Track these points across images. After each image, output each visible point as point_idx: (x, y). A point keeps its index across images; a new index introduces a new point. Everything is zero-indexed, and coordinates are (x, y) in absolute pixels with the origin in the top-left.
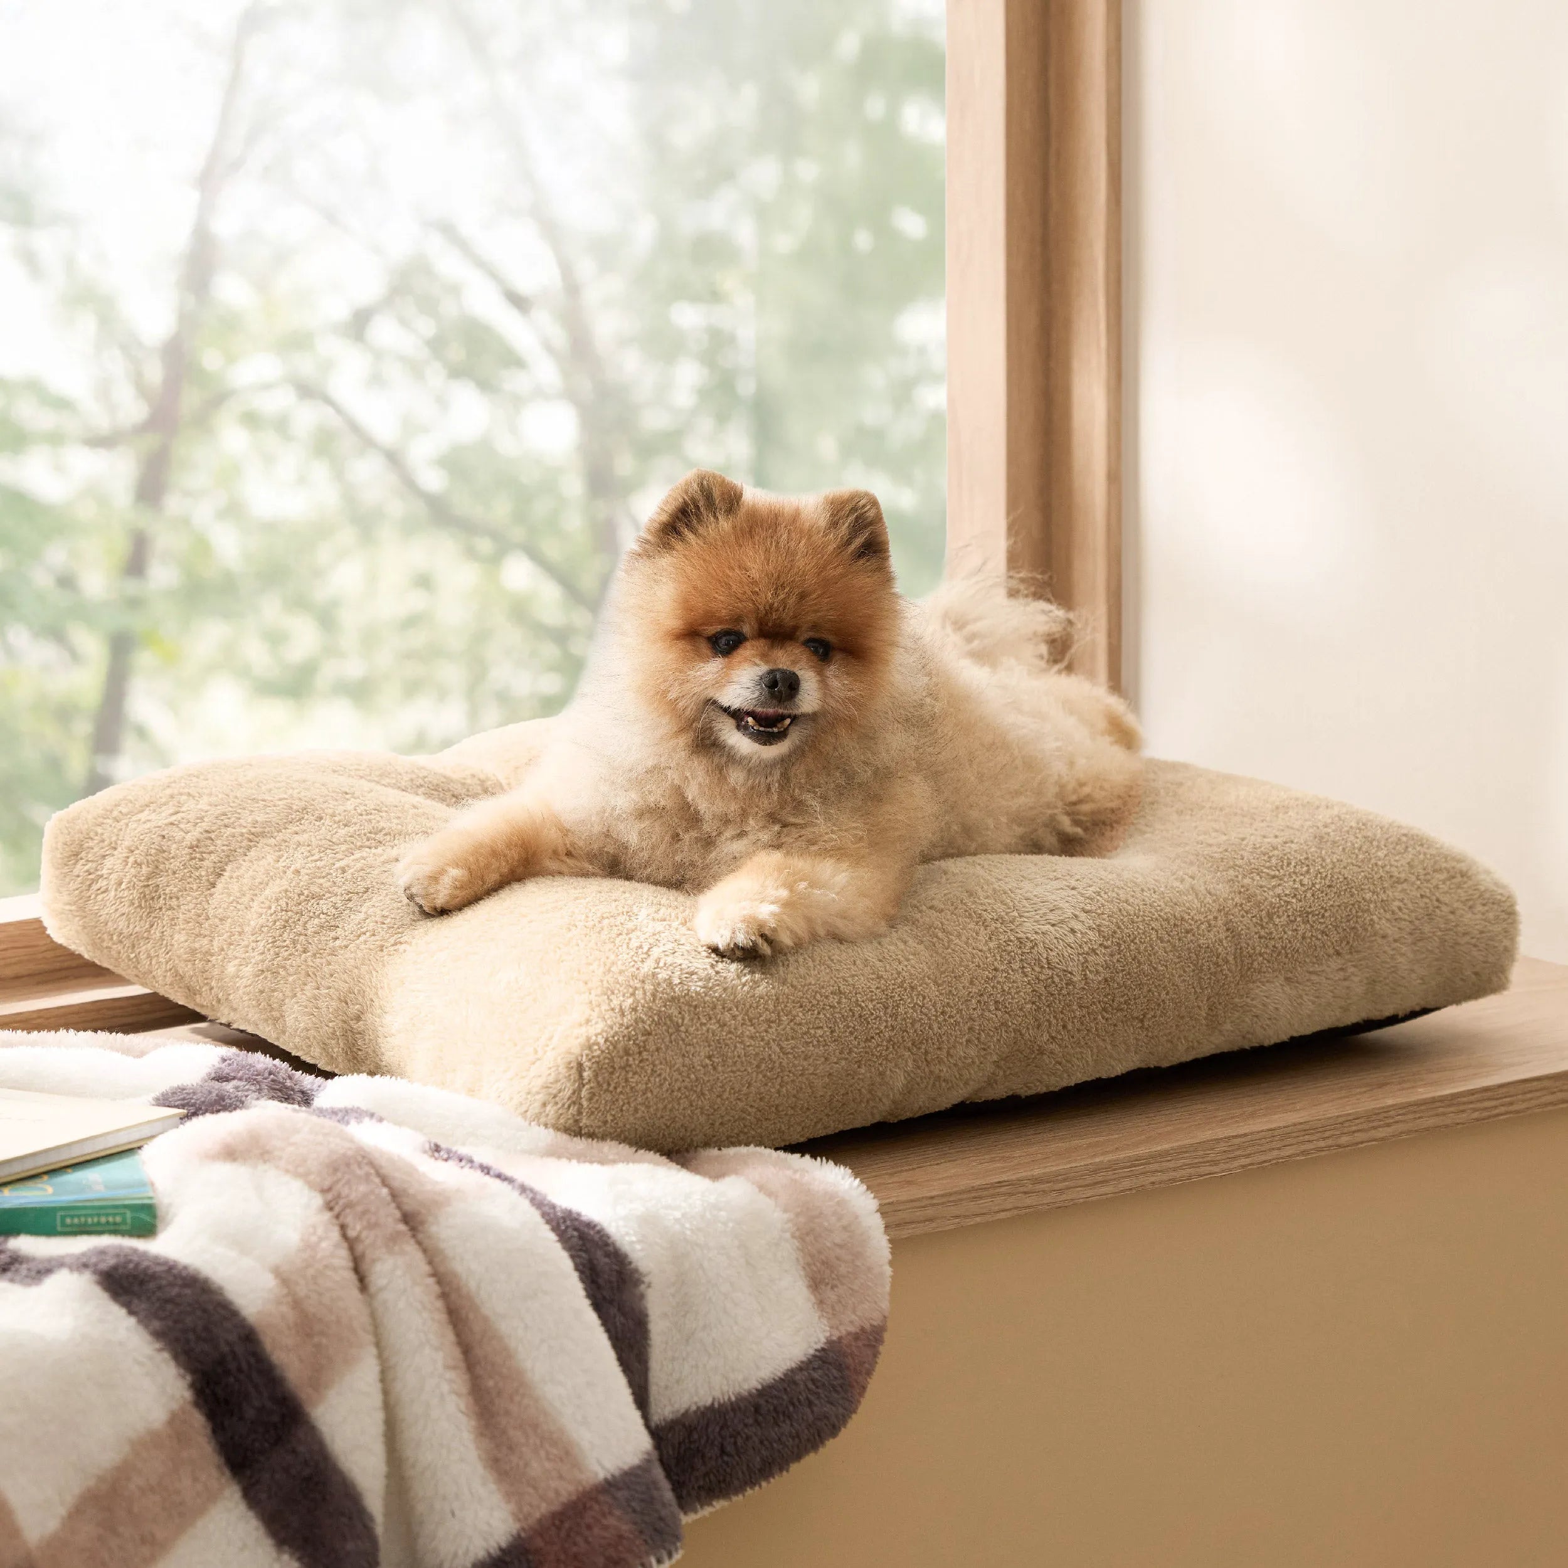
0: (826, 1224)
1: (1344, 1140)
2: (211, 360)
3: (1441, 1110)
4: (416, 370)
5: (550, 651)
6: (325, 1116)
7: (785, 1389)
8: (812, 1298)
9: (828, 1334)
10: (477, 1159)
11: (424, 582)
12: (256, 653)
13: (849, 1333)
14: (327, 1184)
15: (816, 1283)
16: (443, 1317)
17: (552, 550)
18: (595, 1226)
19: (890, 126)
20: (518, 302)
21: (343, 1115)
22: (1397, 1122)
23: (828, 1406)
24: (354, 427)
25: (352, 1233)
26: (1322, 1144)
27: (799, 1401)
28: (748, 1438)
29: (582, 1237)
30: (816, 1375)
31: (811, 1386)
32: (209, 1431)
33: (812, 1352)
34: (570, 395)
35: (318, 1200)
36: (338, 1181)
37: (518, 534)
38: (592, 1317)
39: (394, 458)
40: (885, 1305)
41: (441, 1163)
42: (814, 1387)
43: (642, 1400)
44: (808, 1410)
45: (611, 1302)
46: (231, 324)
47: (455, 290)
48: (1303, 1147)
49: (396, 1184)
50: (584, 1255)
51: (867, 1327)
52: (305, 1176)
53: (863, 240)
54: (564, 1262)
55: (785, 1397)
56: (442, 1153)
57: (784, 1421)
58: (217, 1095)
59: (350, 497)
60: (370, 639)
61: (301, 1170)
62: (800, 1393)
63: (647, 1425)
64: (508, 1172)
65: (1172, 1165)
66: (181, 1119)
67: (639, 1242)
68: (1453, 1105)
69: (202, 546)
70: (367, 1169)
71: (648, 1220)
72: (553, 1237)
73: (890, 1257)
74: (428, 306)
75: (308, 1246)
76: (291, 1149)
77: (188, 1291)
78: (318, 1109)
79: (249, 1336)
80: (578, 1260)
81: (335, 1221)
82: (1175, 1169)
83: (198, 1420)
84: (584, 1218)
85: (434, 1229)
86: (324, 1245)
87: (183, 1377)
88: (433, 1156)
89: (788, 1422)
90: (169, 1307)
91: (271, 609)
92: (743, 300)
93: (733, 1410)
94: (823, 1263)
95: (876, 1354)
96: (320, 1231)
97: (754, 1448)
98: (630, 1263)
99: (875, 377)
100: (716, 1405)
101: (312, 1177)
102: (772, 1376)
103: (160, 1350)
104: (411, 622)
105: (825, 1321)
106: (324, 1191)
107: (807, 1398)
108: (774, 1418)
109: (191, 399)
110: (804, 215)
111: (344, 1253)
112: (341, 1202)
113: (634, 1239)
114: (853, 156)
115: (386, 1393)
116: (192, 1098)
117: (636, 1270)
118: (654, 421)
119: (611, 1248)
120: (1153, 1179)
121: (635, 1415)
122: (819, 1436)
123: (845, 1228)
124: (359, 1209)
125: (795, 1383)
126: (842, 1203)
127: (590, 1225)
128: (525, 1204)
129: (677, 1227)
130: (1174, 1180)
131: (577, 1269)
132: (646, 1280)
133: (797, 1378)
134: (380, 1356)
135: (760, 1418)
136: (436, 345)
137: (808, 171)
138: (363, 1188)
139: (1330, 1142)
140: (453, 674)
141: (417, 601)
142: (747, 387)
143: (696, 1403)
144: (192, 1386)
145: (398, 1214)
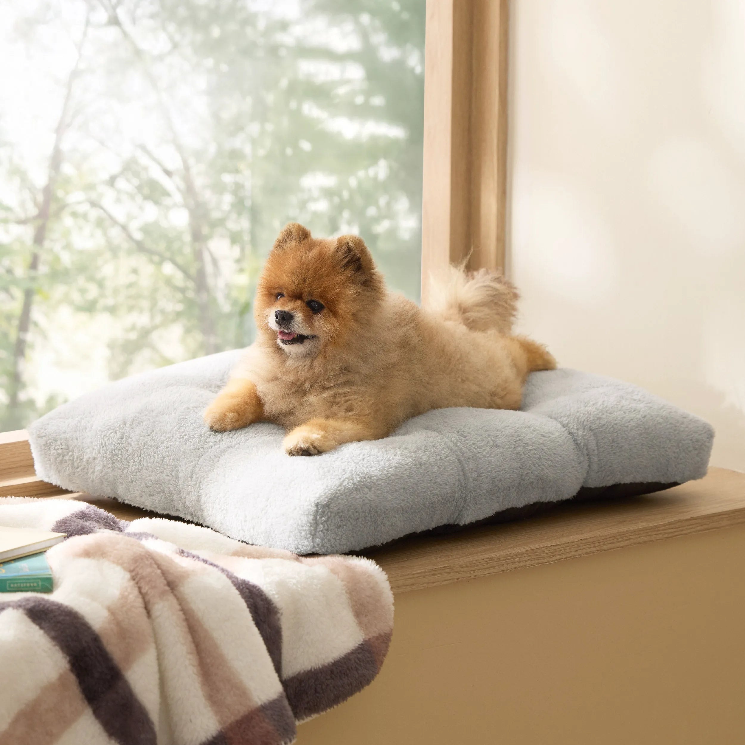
0: (362, 586)
1: (605, 547)
2: (60, 193)
3: (650, 533)
4: (132, 197)
5: (179, 296)
6: (131, 537)
7: (345, 663)
8: (356, 621)
9: (364, 637)
10: (201, 557)
11: (135, 271)
12: (76, 297)
13: (374, 637)
14: (132, 568)
15: (358, 614)
16: (186, 630)
17: (180, 260)
18: (256, 587)
19: (298, 112)
20: (168, 173)
21: (140, 536)
22: (629, 539)
23: (365, 670)
24: (111, 218)
25: (144, 591)
26: (594, 549)
27: (352, 668)
28: (328, 685)
29: (251, 592)
30: (360, 656)
31: (357, 661)
32: (77, 683)
33: (357, 645)
34: (186, 206)
35: (128, 576)
36: (137, 567)
37: (168, 254)
38: (255, 630)
39: (124, 228)
40: (391, 623)
41: (184, 558)
42: (359, 662)
43: (278, 668)
44: (355, 672)
45: (264, 622)
46: (67, 181)
47: (146, 169)
48: (585, 551)
49: (164, 568)
50: (251, 600)
51: (382, 634)
52: (121, 564)
53: (289, 151)
54: (242, 604)
55: (345, 666)
56: (185, 554)
57: (344, 678)
58: (81, 527)
59: (109, 242)
60: (116, 291)
61: (120, 561)
62: (352, 664)
63: (281, 680)
64: (216, 563)
65: (524, 559)
66: (64, 538)
67: (277, 594)
68: (655, 531)
69: (57, 259)
70: (151, 561)
71: (281, 584)
72: (237, 592)
73: (393, 601)
74: (137, 174)
75: (123, 597)
76: (115, 552)
77: (68, 618)
78: (128, 533)
79: (96, 639)
80: (248, 603)
81: (136, 585)
82: (526, 561)
83: (72, 678)
84: (250, 584)
85: (182, 589)
86: (131, 596)
87: (65, 658)
88: (181, 555)
89: (346, 677)
90: (59, 625)
91: (81, 281)
92: (247, 173)
93: (321, 672)
94: (361, 605)
95: (387, 647)
96: (129, 590)
97: (330, 690)
98: (273, 604)
99: (293, 199)
100: (313, 670)
101: (125, 565)
102: (339, 656)
103: (55, 645)
104: (130, 285)
105: (362, 631)
106: (131, 571)
107: (356, 667)
108: (340, 676)
109: (53, 207)
110: (268, 143)
111: (140, 600)
112: (139, 576)
113: (274, 592)
114: (285, 122)
115: (160, 665)
116: (69, 528)
117: (276, 607)
118: (216, 215)
119: (264, 597)
120: (516, 566)
121: (275, 676)
122: (361, 684)
123: (372, 588)
124: (147, 579)
125: (350, 660)
126: (370, 576)
127: (254, 587)
128: (224, 577)
129: (295, 587)
130: (526, 566)
131: (248, 607)
132: (280, 611)
133: (351, 657)
134: (158, 648)
135: (333, 676)
136: (139, 188)
137: (270, 127)
138: (149, 570)
139: (598, 548)
140: (145, 304)
141: (132, 278)
142: (248, 203)
143: (303, 669)
144: (70, 662)
145: (165, 582)
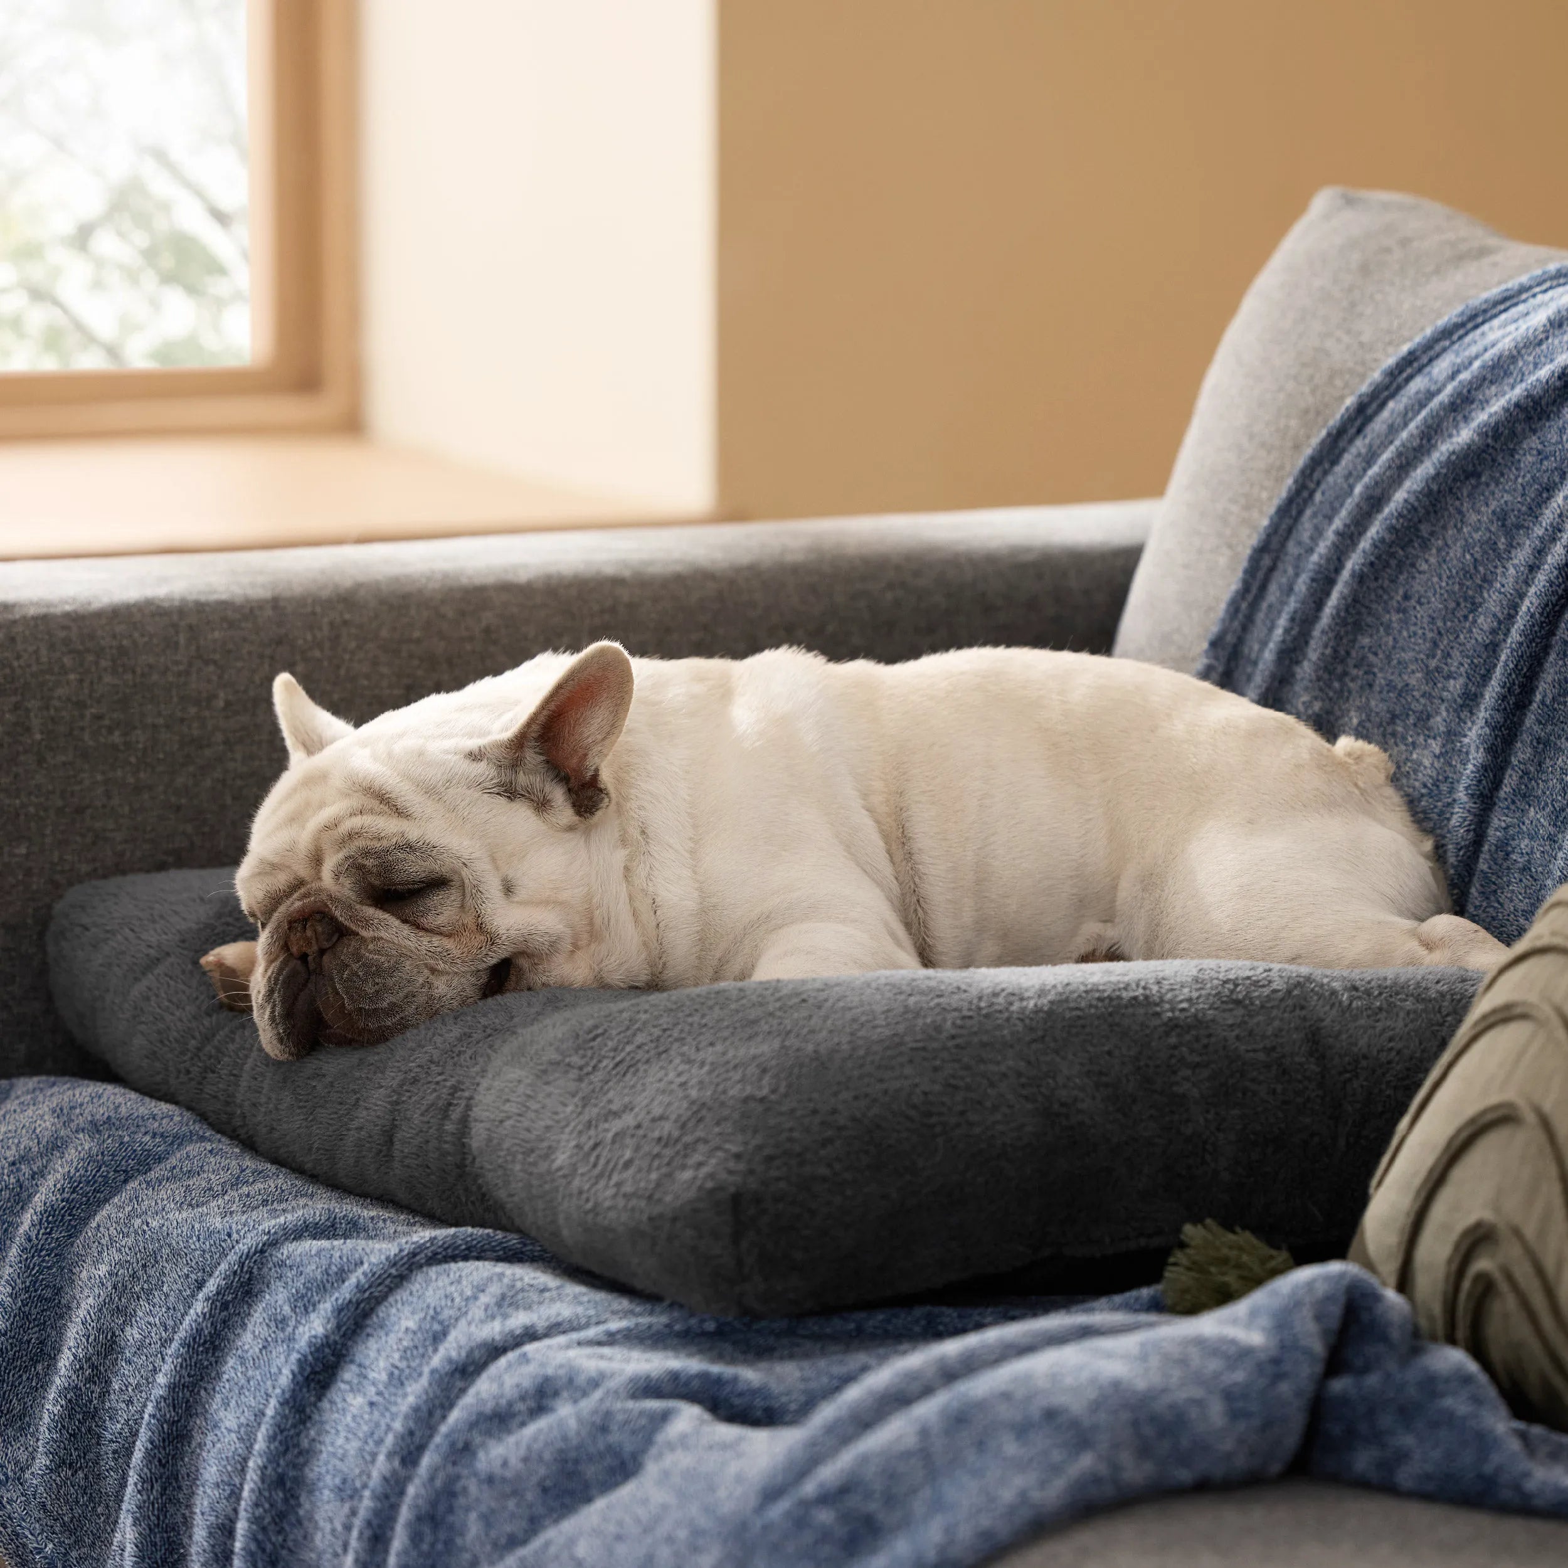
20: (221, 218)
47: (165, 207)
